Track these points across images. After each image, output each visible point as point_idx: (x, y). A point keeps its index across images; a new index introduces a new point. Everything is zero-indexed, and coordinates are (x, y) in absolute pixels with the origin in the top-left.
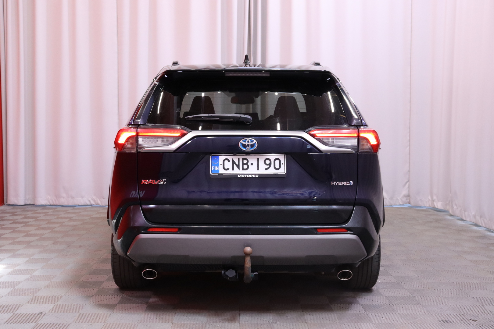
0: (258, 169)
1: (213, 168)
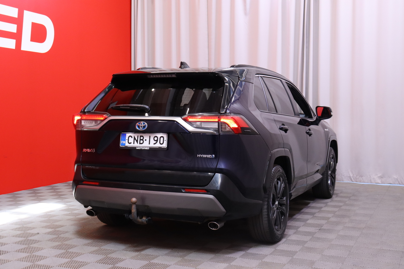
0: (149, 144)
1: (122, 142)
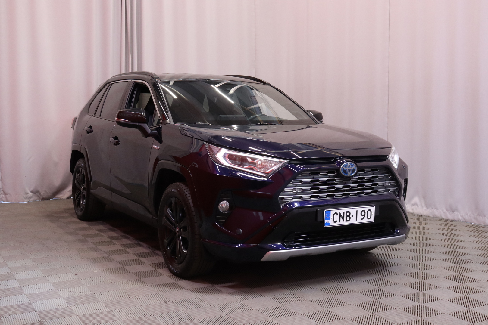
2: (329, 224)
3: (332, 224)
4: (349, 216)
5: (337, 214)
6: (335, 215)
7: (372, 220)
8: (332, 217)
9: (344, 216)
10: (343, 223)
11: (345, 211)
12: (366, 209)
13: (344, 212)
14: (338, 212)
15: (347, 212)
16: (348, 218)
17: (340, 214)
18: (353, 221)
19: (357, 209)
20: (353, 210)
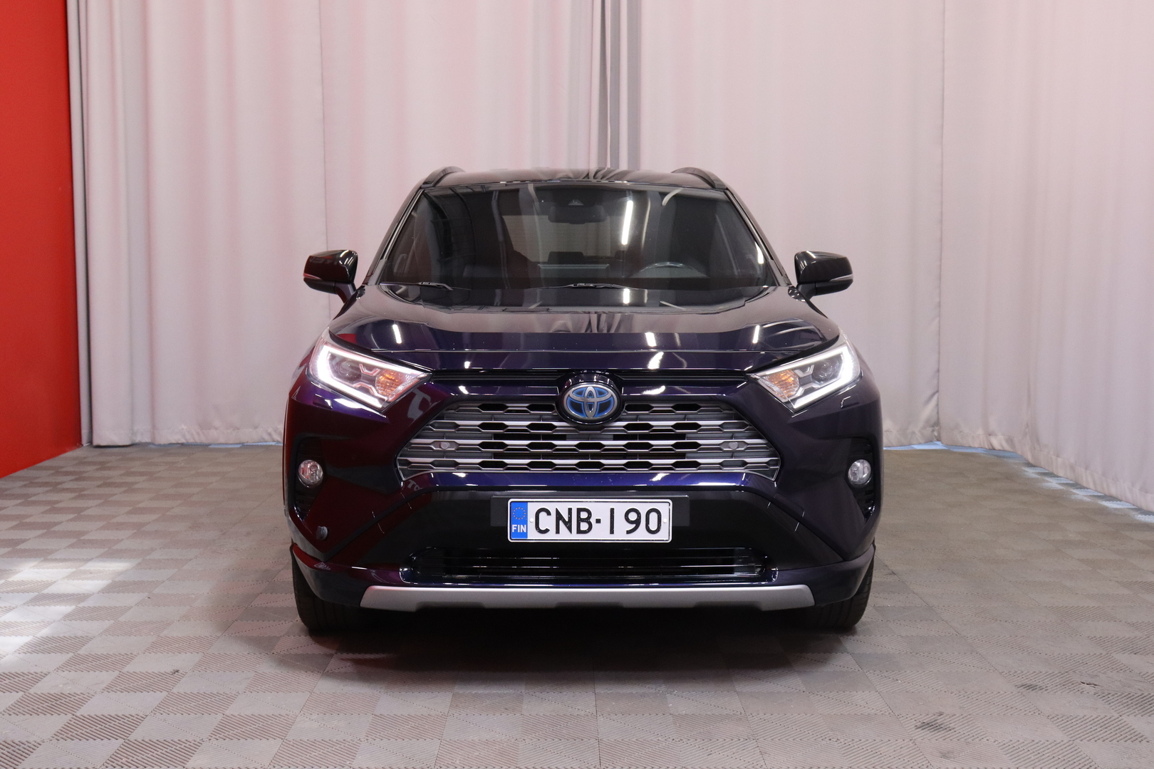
2: (525, 534)
3: (533, 536)
4: (587, 520)
5: (549, 513)
6: (543, 515)
7: (665, 535)
8: (531, 519)
9: (570, 518)
10: (565, 536)
11: (575, 506)
12: (643, 507)
13: (570, 510)
14: (552, 507)
15: (579, 510)
16: (584, 526)
17: (557, 512)
18: (599, 534)
19: (612, 505)
20: (599, 508)
